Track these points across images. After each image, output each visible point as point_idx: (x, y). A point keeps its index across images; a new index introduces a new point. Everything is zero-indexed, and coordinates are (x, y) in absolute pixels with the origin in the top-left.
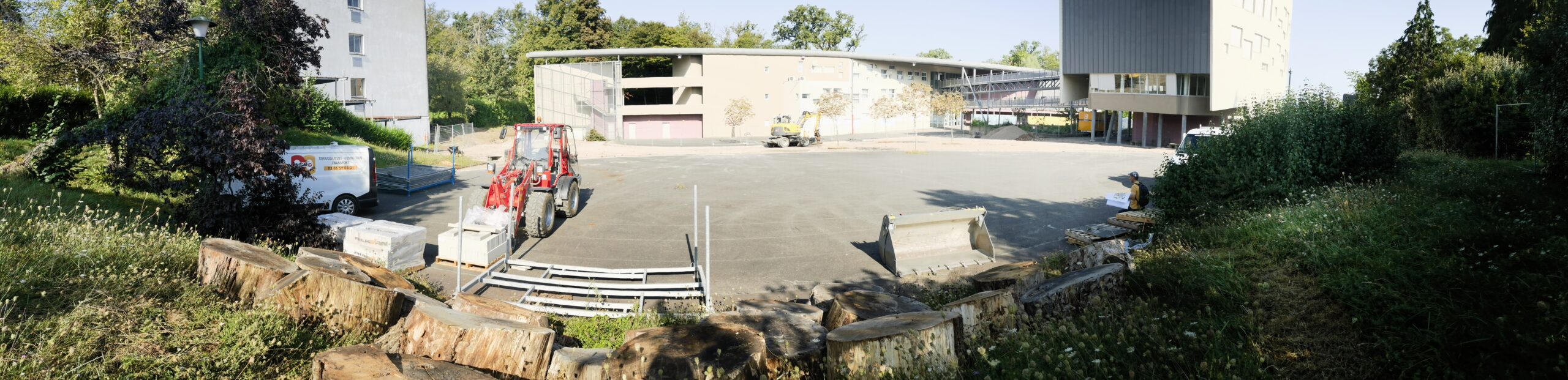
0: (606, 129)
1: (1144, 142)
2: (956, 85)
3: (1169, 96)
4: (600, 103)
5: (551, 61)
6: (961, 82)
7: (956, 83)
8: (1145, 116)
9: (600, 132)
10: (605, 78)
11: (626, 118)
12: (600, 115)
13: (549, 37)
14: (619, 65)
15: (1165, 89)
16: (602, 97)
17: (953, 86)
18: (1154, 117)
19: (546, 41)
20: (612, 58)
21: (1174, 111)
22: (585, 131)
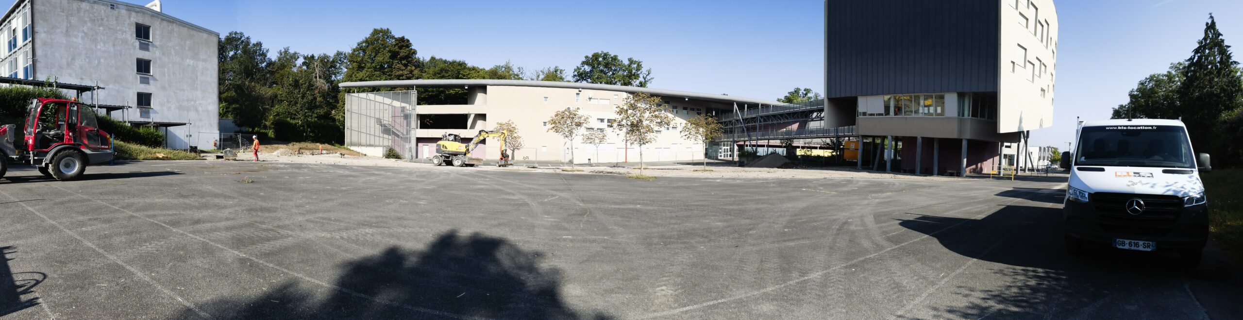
0: (403, 148)
1: (918, 169)
2: (728, 120)
3: (948, 118)
4: (400, 126)
5: (361, 89)
6: (733, 117)
7: (728, 118)
8: (919, 141)
9: (398, 150)
10: (403, 105)
11: (419, 140)
12: (398, 136)
13: (364, 71)
14: (414, 95)
15: (943, 110)
16: (401, 120)
17: (726, 120)
18: (928, 142)
19: (361, 74)
20: (409, 87)
21: (954, 135)
22: (385, 149)
